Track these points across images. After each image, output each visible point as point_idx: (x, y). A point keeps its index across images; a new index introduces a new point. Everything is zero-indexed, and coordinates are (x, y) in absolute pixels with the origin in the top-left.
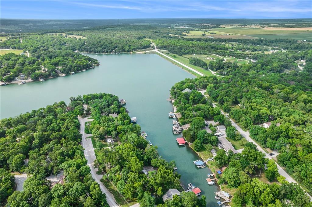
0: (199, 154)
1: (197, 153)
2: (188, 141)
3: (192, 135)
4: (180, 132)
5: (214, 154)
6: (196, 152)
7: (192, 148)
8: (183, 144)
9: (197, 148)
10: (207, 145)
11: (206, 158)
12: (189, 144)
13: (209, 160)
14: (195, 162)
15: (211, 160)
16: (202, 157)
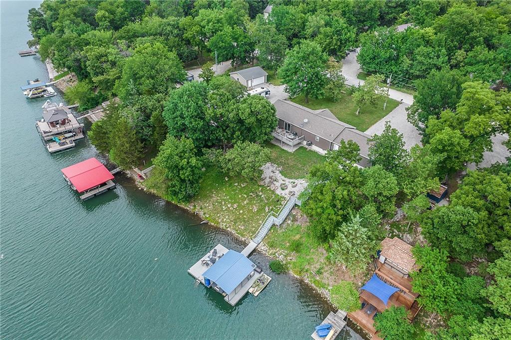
0: (203, 209)
1: (189, 207)
2: (123, 162)
3: (139, 129)
4: (81, 136)
5: (278, 184)
6: (182, 205)
7: (152, 191)
8: (104, 184)
9: (183, 181)
10: (230, 154)
11: (251, 222)
12: (136, 177)
13: (268, 224)
14: (198, 270)
15: (279, 221)
16: (224, 222)
